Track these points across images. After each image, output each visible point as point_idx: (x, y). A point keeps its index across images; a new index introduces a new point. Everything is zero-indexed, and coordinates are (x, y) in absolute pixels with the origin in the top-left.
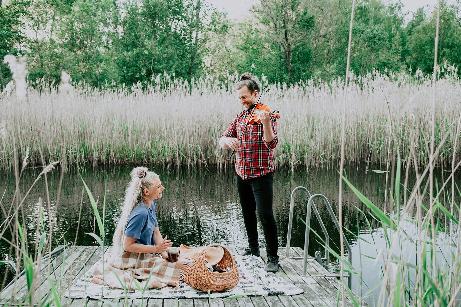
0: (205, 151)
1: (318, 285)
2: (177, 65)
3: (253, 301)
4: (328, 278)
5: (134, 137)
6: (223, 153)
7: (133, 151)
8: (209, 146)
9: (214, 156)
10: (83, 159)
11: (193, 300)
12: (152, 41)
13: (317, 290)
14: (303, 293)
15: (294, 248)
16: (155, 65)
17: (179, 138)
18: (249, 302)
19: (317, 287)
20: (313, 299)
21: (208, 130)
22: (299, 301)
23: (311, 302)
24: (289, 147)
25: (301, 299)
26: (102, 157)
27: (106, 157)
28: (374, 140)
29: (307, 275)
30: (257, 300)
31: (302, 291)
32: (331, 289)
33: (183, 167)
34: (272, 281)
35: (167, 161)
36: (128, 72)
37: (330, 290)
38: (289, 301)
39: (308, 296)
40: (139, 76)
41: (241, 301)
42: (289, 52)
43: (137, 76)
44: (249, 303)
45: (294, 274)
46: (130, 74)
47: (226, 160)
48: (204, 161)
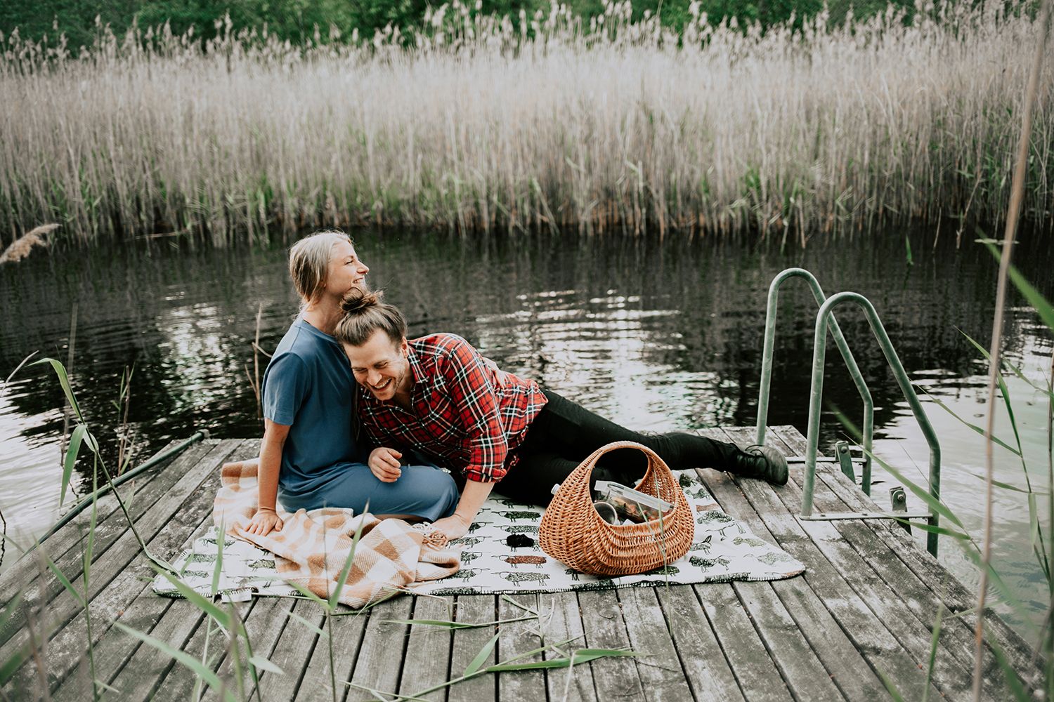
0: (551, 194)
1: (845, 546)
3: (663, 602)
4: (872, 521)
5: (383, 160)
6: (595, 196)
7: (380, 193)
8: (560, 180)
9: (572, 205)
10: (263, 216)
11: (497, 597)
13: (844, 562)
14: (803, 574)
15: (778, 429)
17: (489, 162)
18: (652, 604)
19: (842, 552)
20: (833, 594)
21: (559, 141)
22: (793, 601)
23: (828, 602)
24: (758, 181)
25: (799, 594)
26: (306, 210)
27: (316, 211)
28: (975, 161)
29: (816, 515)
30: (674, 598)
31: (799, 566)
32: (882, 558)
33: (499, 230)
34: (716, 536)
35: (461, 217)
37: (881, 564)
38: (764, 600)
39: (817, 584)
41: (628, 601)
44: (649, 608)
45: (778, 511)
46: (373, 11)
47: (601, 215)
48: (549, 217)
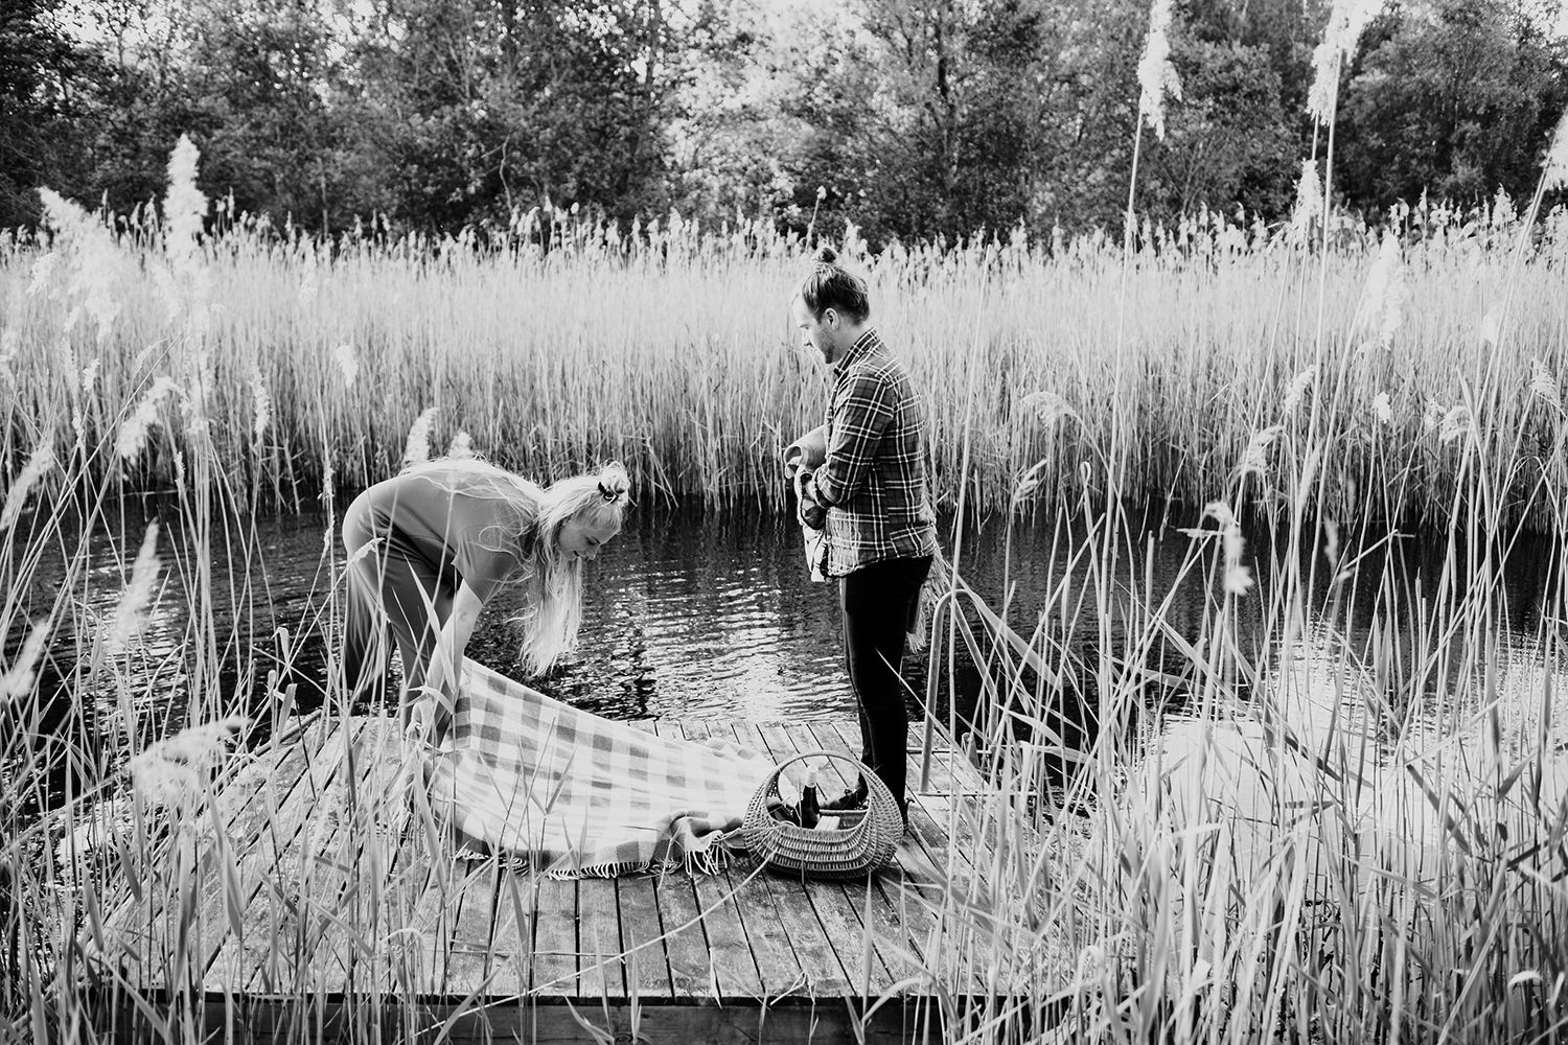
0: (671, 457)
2: (586, 164)
8: (682, 440)
9: (695, 472)
12: (506, 83)
16: (512, 160)
21: (681, 389)
26: (348, 465)
36: (425, 185)
40: (460, 198)
42: (950, 129)
43: (456, 196)
46: (429, 190)
47: (733, 485)
48: (666, 486)
